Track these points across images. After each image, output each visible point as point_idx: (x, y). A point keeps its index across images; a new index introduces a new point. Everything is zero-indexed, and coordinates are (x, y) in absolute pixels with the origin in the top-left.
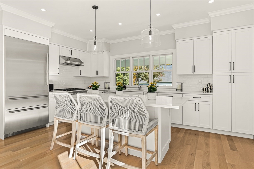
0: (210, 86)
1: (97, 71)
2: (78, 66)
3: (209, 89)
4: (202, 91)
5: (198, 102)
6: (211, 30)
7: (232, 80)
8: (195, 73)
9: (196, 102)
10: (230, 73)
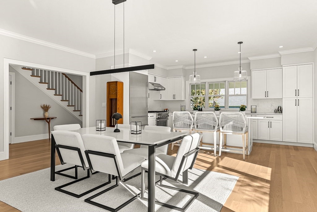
0: (281, 108)
1: (174, 96)
2: (158, 90)
3: (279, 110)
4: (274, 112)
5: (271, 121)
6: (282, 64)
7: (297, 103)
8: (268, 98)
9: (269, 121)
10: (296, 98)
